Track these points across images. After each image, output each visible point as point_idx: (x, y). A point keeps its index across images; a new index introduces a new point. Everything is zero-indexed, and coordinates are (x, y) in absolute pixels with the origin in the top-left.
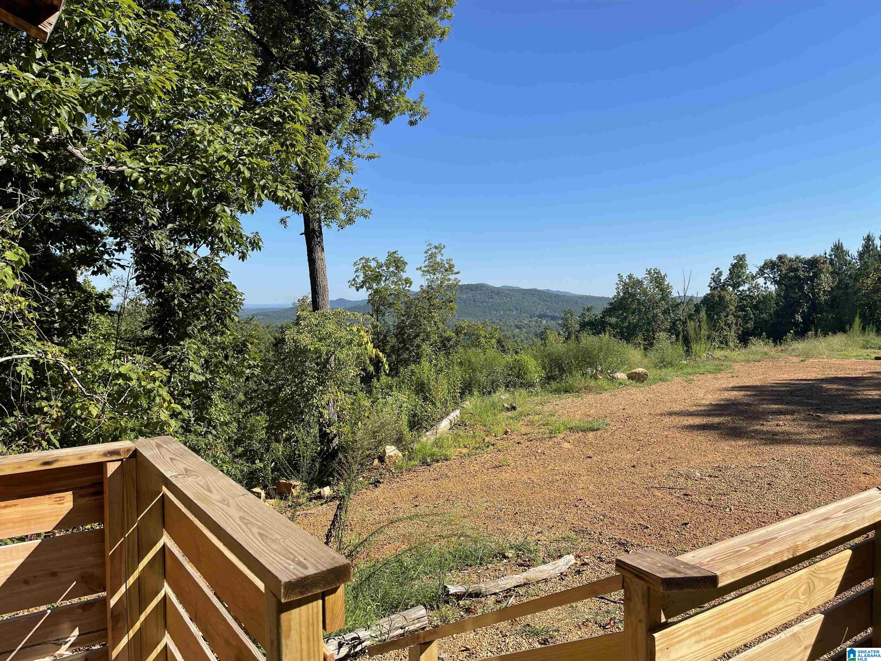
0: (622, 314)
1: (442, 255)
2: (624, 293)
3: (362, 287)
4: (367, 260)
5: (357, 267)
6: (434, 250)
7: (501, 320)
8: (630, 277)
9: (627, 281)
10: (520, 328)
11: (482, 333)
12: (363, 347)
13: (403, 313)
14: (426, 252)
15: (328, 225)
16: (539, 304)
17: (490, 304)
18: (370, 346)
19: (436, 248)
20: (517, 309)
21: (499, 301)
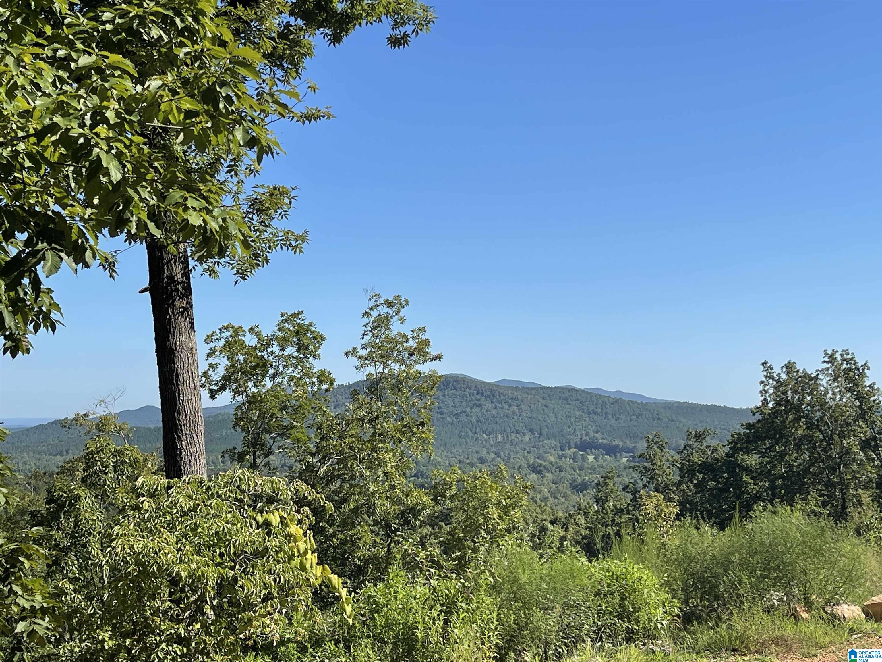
0: (771, 448)
1: (402, 320)
2: (778, 404)
3: (222, 388)
4: (237, 331)
5: (212, 345)
6: (384, 310)
7: (498, 455)
8: (789, 367)
9: (784, 376)
10: (540, 472)
11: (494, 495)
12: (296, 562)
13: (312, 447)
14: (366, 314)
15: (212, 272)
16: (580, 418)
17: (474, 420)
18: (312, 558)
19: (389, 304)
20: (531, 431)
21: (494, 412)
